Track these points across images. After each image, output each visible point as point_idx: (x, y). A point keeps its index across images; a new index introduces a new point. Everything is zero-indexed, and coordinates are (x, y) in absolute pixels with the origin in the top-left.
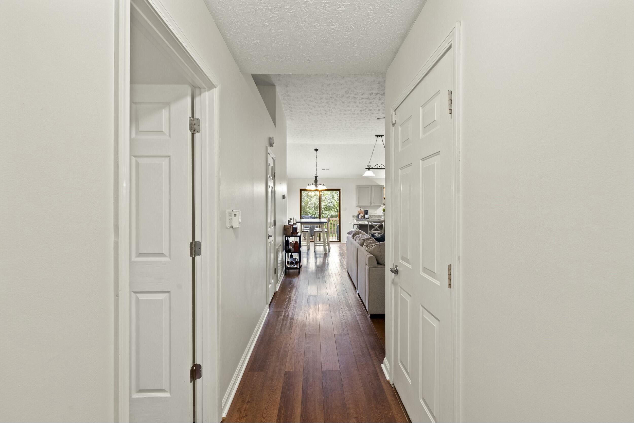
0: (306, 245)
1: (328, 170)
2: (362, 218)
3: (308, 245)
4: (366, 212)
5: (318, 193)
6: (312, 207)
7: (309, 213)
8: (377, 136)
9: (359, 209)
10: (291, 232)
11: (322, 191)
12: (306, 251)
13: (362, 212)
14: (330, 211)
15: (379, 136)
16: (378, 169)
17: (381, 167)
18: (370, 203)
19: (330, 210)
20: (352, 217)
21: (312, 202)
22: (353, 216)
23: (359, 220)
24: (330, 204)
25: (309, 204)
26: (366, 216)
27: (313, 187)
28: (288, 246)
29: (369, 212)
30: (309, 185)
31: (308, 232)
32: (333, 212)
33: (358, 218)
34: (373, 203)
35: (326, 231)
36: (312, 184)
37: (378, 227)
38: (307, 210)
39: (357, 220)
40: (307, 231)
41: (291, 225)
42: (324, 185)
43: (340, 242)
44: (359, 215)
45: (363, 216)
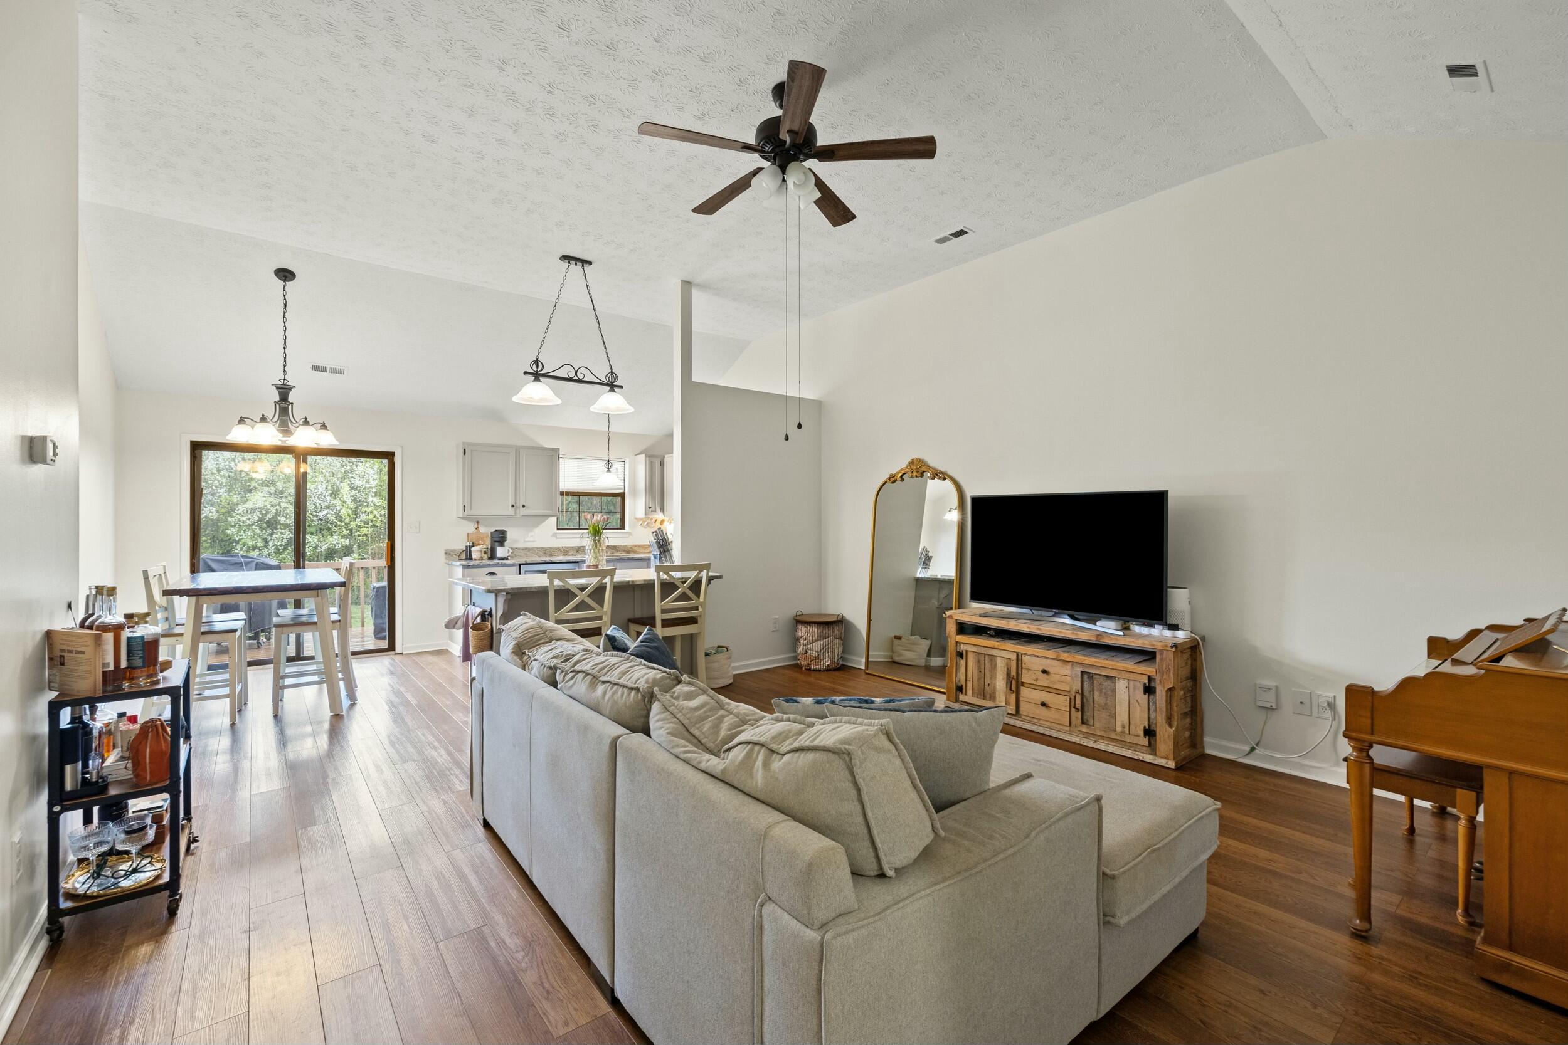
0: (226, 691)
1: (341, 371)
2: (482, 559)
3: (238, 690)
4: (500, 538)
5: (288, 465)
6: (249, 522)
7: (238, 542)
8: (566, 258)
9: (470, 528)
10: (104, 673)
11: (310, 459)
12: (226, 722)
13: (482, 539)
14: (323, 535)
15: (577, 260)
16: (571, 380)
17: (580, 376)
18: (513, 506)
19: (323, 532)
20: (443, 554)
21: (249, 505)
22: (448, 553)
23: (474, 566)
24: (325, 512)
25: (238, 512)
26: (500, 552)
27: (268, 435)
28: (74, 761)
29: (509, 536)
30: (242, 421)
31: (238, 633)
32: (336, 537)
33: (466, 559)
34: (524, 506)
35: (339, 621)
36: (263, 419)
37: (589, 596)
38: (229, 532)
39: (468, 567)
40: (235, 631)
41: (104, 628)
42: (324, 426)
43: (394, 650)
44: (470, 547)
45: (485, 553)
